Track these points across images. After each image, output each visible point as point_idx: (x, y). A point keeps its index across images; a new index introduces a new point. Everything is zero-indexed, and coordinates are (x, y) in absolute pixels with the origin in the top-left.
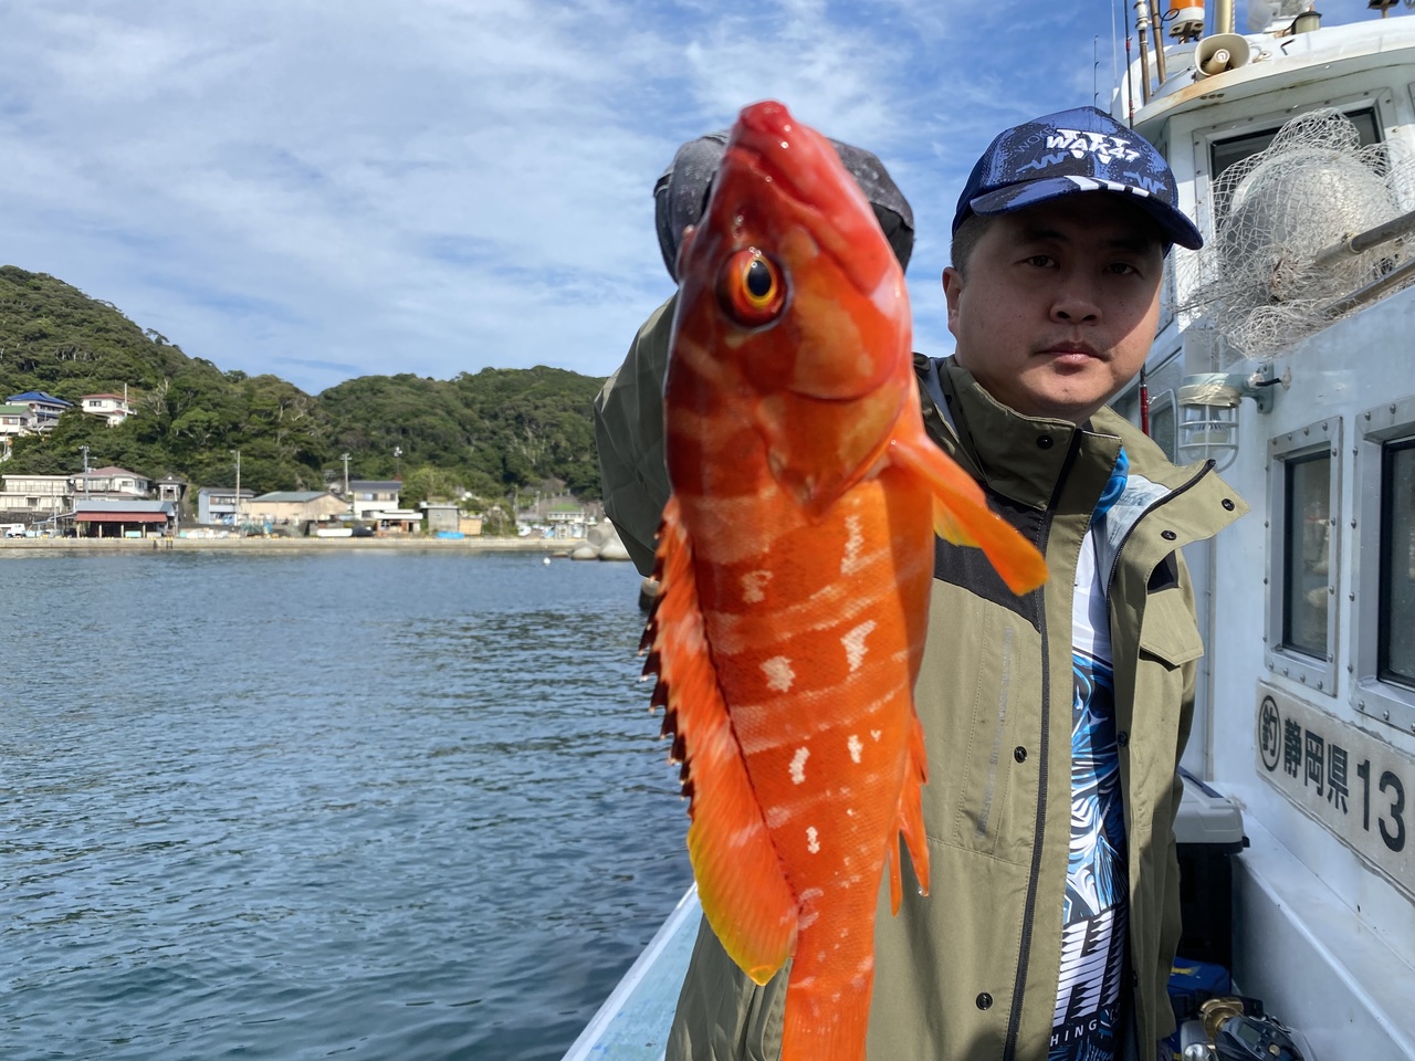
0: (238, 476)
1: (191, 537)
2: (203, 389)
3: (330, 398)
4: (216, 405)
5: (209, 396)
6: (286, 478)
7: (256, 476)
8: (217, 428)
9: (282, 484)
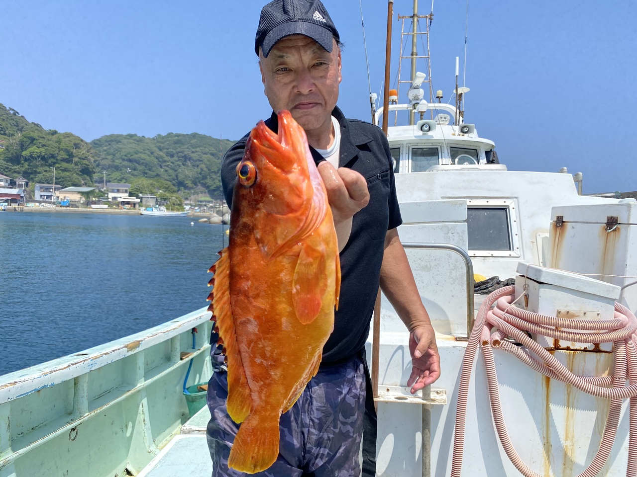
0: (54, 179)
1: (31, 206)
2: (37, 138)
3: (96, 144)
4: (43, 145)
5: (40, 141)
8: (44, 156)
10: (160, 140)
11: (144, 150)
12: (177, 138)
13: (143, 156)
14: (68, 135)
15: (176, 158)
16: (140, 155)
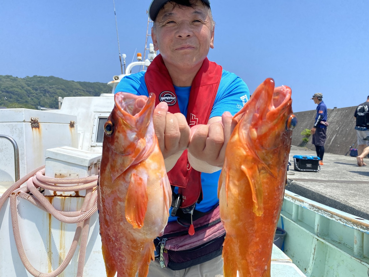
10: (28, 80)
11: (17, 86)
12: (39, 79)
13: (16, 89)
15: (38, 91)
16: (15, 89)
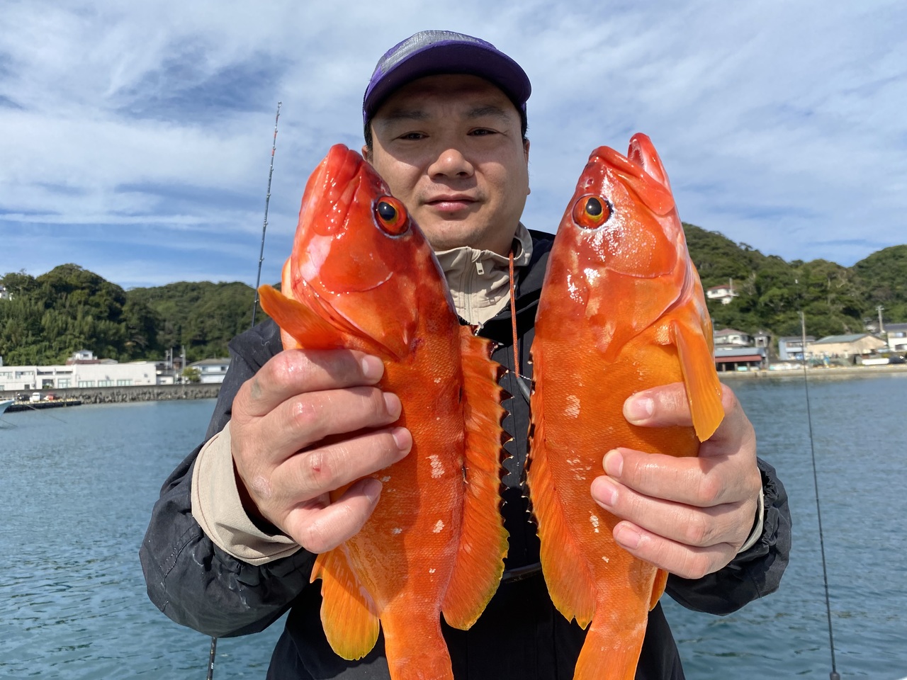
0: (804, 328)
1: (777, 369)
2: (777, 275)
3: (862, 267)
4: (786, 284)
5: (781, 279)
6: (836, 327)
7: (815, 327)
8: (787, 298)
9: (834, 331)
14: (818, 263)
